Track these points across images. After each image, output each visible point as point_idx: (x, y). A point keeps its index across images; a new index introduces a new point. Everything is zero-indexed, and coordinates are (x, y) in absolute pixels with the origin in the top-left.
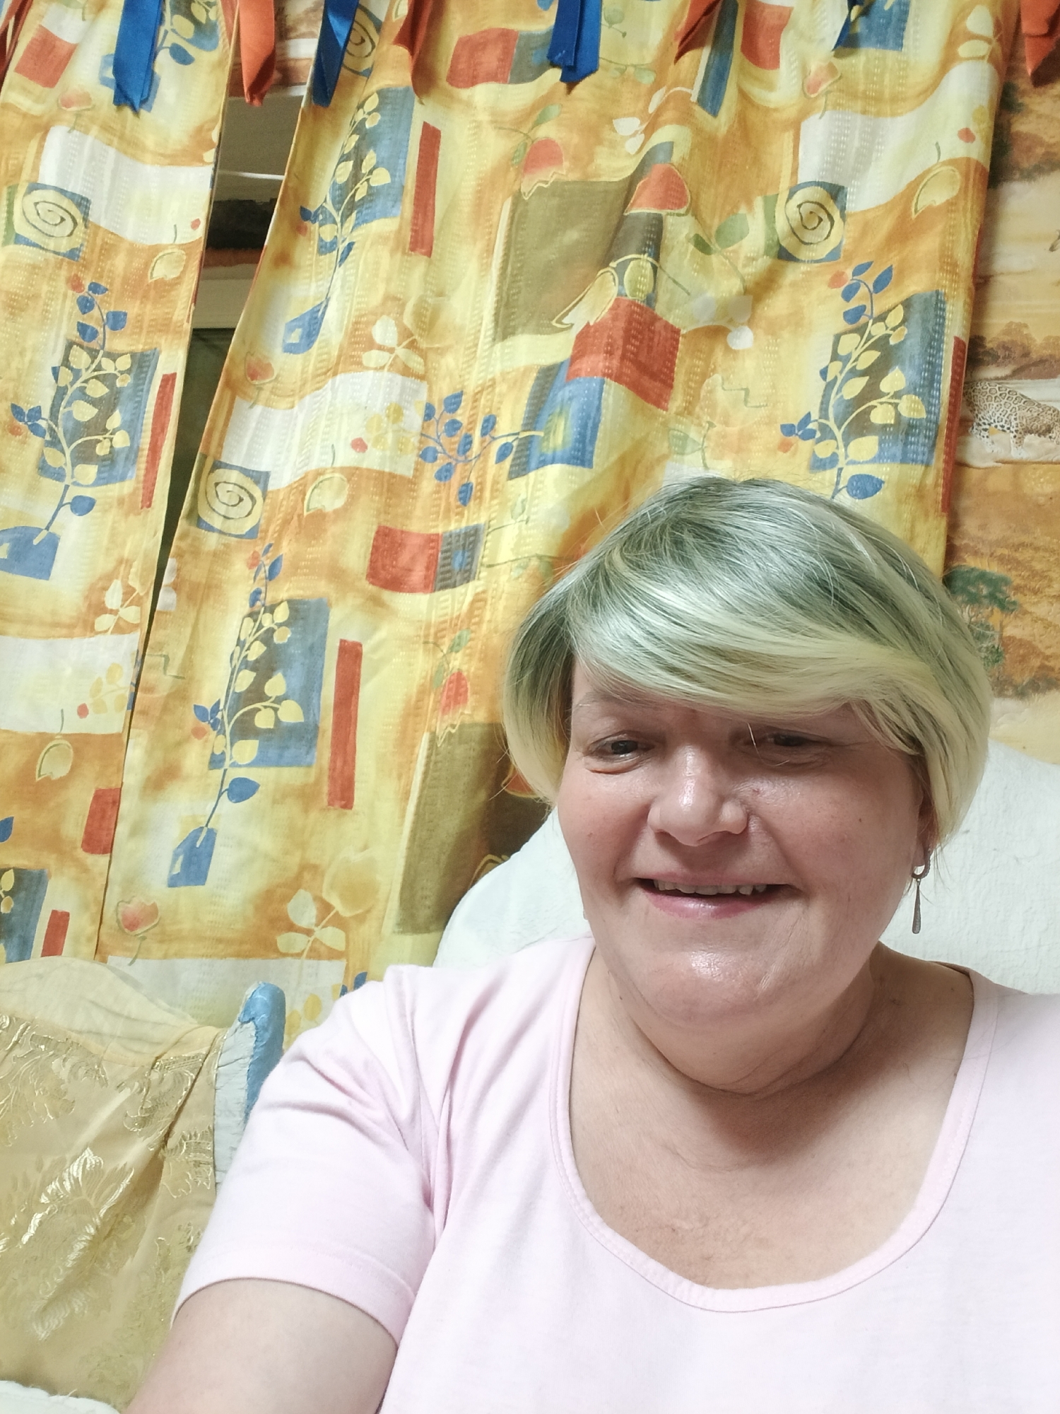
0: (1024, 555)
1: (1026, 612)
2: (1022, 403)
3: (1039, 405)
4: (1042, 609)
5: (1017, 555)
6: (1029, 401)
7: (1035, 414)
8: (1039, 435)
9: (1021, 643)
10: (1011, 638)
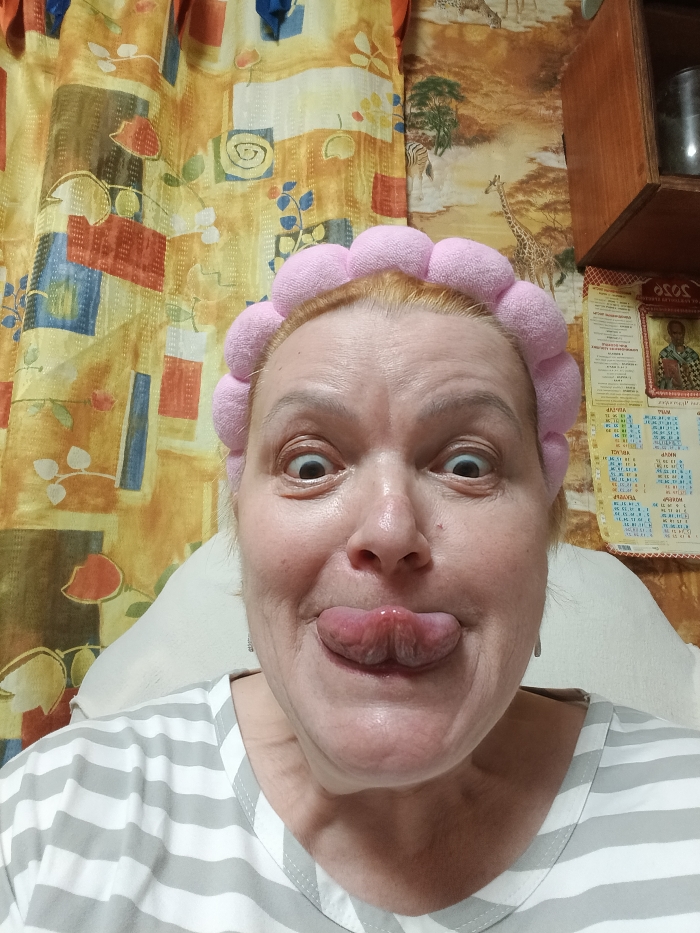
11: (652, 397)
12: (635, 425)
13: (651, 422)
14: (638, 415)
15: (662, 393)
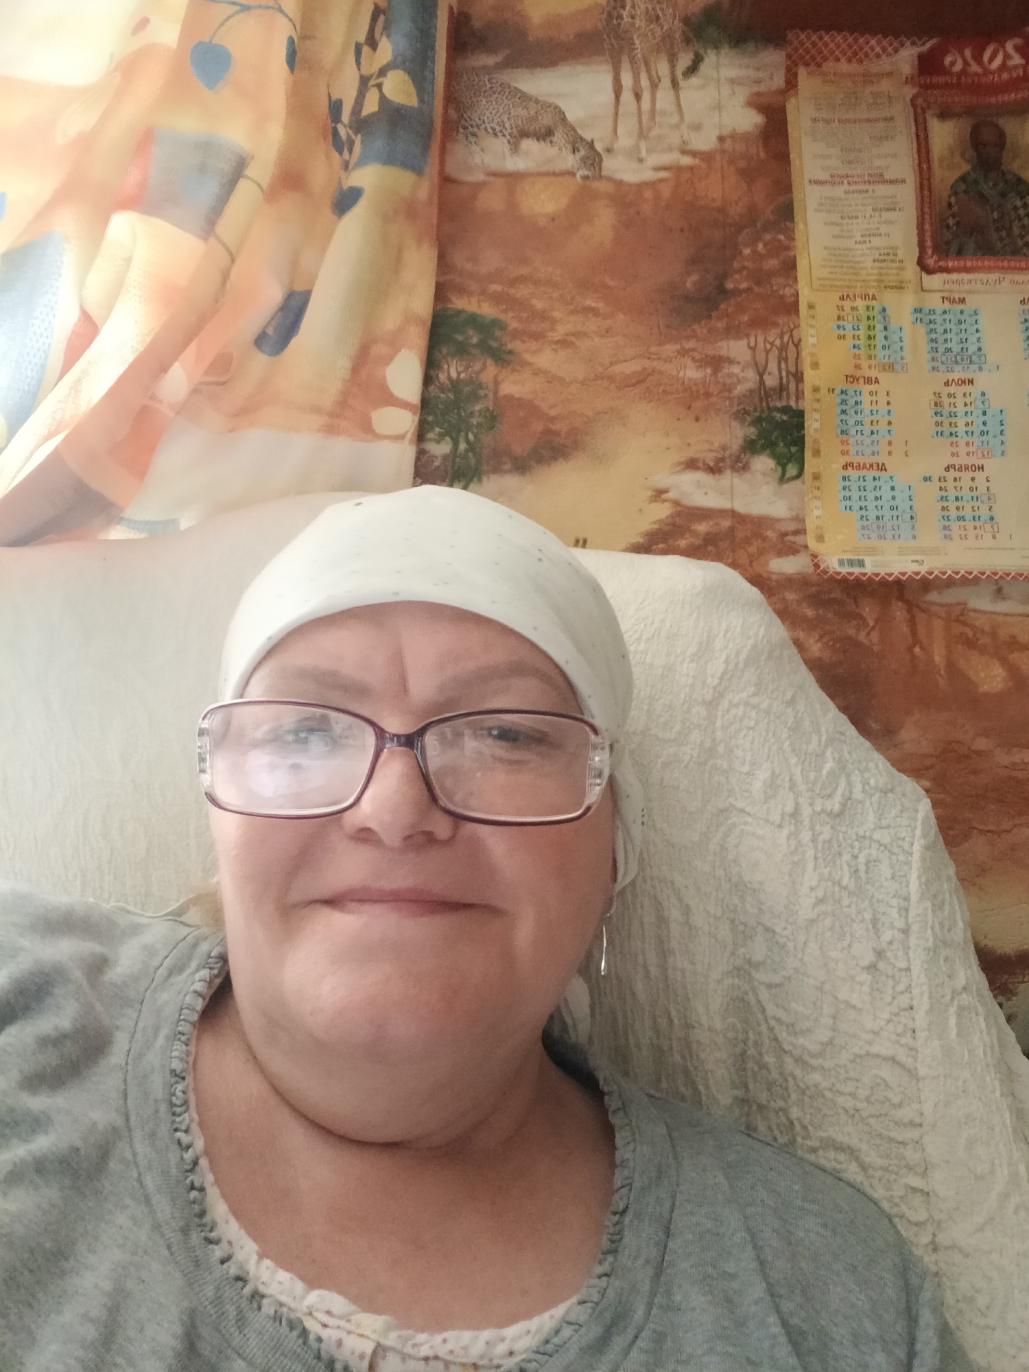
0: (522, 292)
1: (525, 364)
2: (517, 99)
3: (537, 102)
4: (546, 359)
5: (512, 291)
6: (525, 98)
7: (533, 112)
8: (538, 140)
9: (519, 403)
10: (509, 398)
11: (929, 272)
12: (893, 326)
13: (926, 320)
14: (902, 307)
15: (950, 264)
